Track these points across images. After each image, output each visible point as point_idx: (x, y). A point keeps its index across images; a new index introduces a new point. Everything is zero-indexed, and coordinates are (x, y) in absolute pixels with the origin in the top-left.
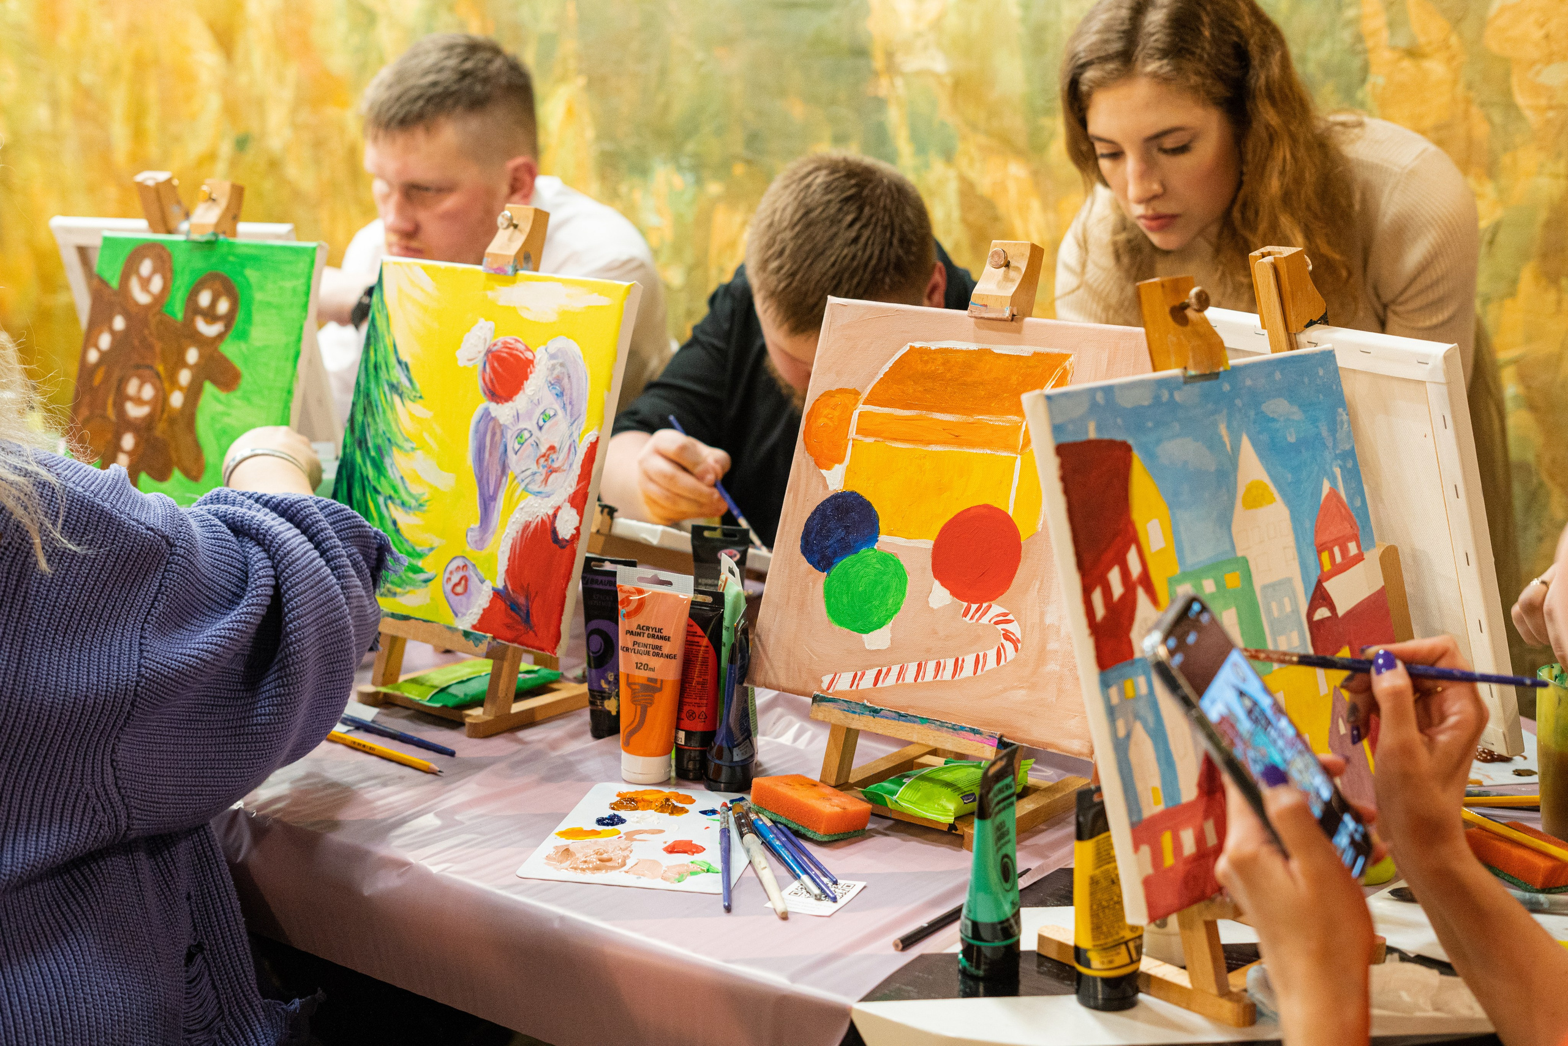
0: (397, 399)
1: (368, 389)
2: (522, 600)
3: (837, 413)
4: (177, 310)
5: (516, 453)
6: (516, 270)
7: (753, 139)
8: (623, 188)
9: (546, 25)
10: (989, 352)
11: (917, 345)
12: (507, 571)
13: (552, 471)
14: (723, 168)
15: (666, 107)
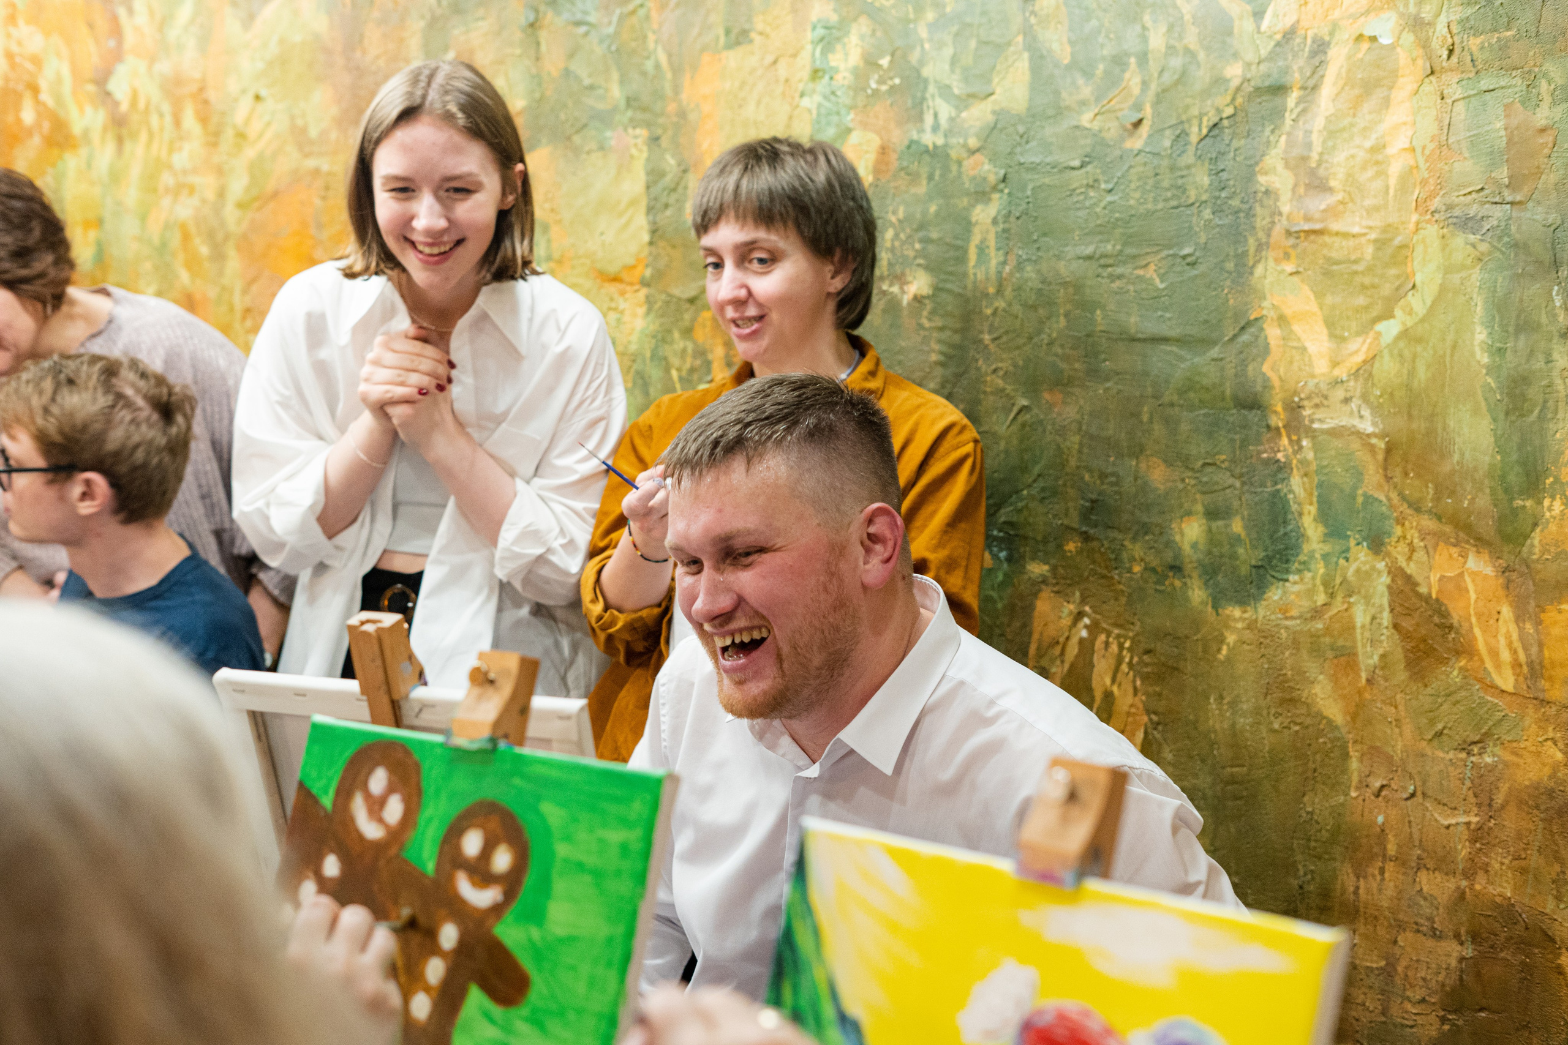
4: (425, 857)
6: (1080, 879)
7: (1094, 509)
14: (1049, 544)
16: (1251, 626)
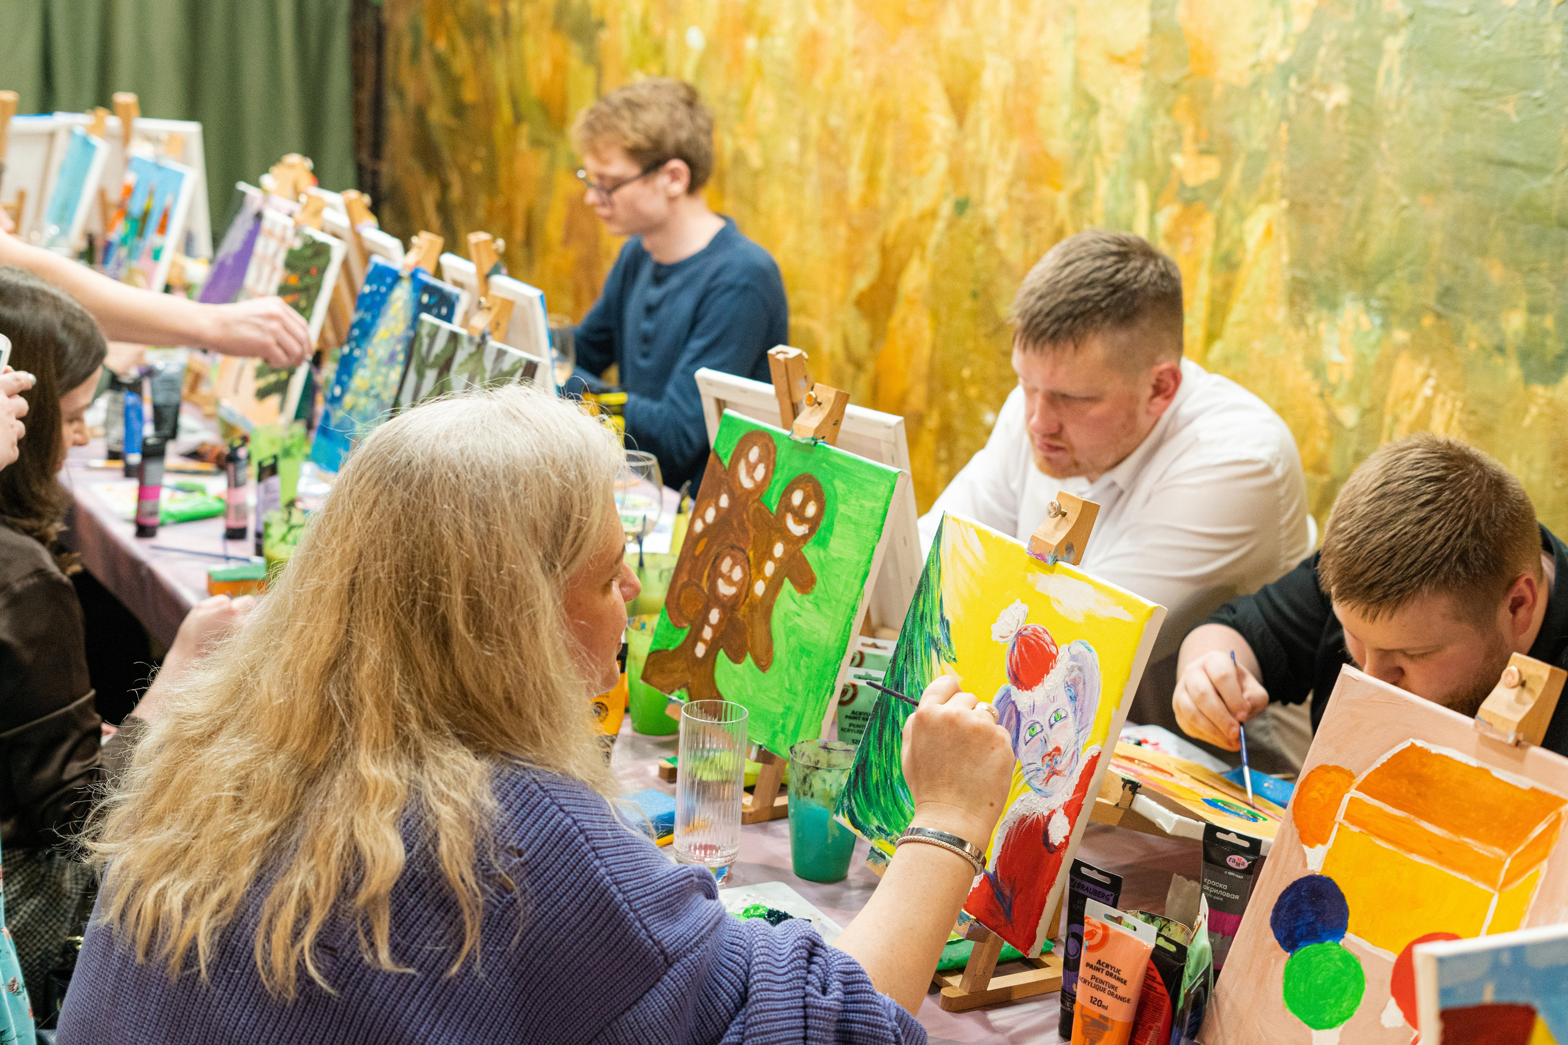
0: (934, 654)
1: (913, 636)
2: (1007, 892)
3: (1329, 791)
4: (773, 502)
5: (1026, 744)
6: (1056, 560)
7: (1446, 294)
8: (1310, 319)
9: (1257, 143)
10: (1487, 772)
11: (1419, 743)
12: (999, 858)
13: (1054, 773)
14: (1411, 318)
15: (1364, 244)
16: (1550, 402)
